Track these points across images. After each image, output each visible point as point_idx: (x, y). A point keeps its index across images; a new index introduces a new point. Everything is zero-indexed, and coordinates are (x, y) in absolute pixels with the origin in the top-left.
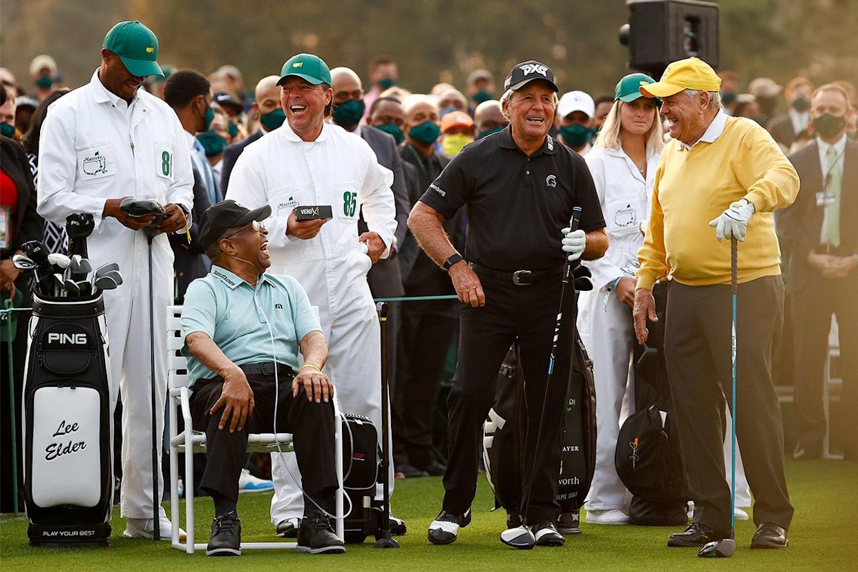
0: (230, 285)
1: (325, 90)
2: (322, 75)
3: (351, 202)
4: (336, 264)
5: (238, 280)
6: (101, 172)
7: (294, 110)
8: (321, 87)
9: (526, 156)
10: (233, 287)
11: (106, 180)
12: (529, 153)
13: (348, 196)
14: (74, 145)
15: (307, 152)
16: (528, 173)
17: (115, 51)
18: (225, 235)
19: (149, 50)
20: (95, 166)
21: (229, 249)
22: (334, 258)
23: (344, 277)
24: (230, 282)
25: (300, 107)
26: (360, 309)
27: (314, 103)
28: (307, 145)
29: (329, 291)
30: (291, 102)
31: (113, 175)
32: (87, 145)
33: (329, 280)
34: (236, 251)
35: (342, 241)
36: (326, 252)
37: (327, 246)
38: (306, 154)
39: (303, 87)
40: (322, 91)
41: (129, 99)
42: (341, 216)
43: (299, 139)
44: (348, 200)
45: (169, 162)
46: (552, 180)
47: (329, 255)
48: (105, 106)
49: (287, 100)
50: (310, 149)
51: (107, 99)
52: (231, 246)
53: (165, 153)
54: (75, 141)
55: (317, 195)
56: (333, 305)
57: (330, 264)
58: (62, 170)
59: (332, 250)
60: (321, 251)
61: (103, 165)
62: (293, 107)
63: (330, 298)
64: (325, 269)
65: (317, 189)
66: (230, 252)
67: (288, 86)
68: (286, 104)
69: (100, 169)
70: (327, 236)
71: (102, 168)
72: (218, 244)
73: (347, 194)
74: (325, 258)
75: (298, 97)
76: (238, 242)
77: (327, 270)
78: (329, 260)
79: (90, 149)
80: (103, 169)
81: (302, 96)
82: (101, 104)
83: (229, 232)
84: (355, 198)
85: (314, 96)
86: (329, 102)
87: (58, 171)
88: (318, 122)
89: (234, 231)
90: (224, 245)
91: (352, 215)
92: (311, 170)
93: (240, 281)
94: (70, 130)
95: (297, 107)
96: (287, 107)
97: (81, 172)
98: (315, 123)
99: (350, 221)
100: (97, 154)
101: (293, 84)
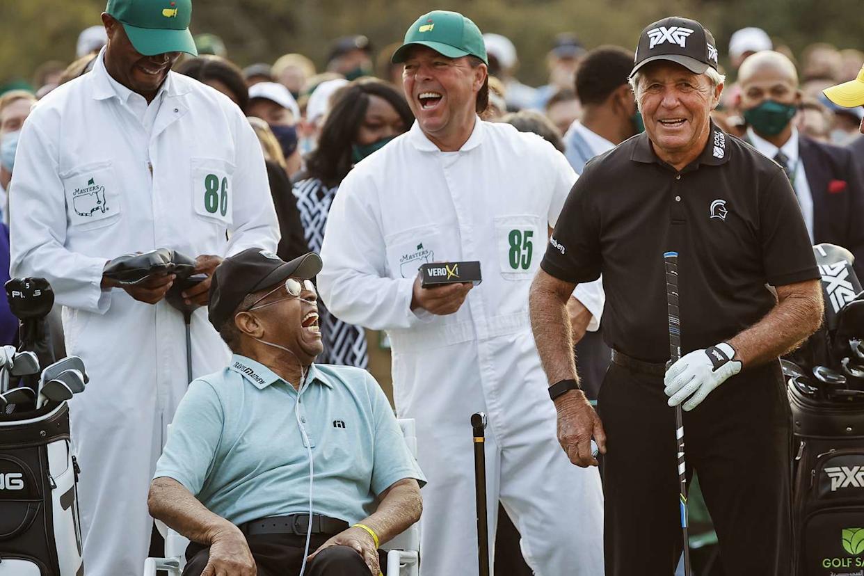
0: (257, 384)
1: (473, 66)
2: (468, 43)
3: (521, 247)
4: (496, 349)
5: (271, 376)
6: (100, 211)
7: (424, 102)
8: (465, 63)
9: (675, 172)
10: (261, 386)
11: (107, 223)
12: (679, 168)
13: (516, 237)
14: (59, 170)
15: (446, 168)
16: (678, 199)
17: (118, 16)
18: (244, 306)
19: (167, 13)
20: (89, 202)
21: (252, 327)
22: (491, 339)
23: (513, 368)
24: (257, 379)
25: (431, 95)
26: (545, 420)
27: (453, 88)
28: (448, 157)
29: (485, 392)
30: (418, 89)
31: (118, 214)
32: (75, 169)
33: (484, 375)
34: (262, 330)
35: (506, 310)
36: (478, 329)
37: (480, 319)
38: (446, 172)
39: (437, 64)
40: (468, 69)
41: (150, 92)
42: (504, 270)
43: (434, 148)
44: (516, 243)
45: (219, 192)
46: (720, 206)
47: (482, 333)
48: (110, 104)
49: (412, 85)
50: (452, 164)
51: (111, 94)
52: (254, 322)
53: (211, 178)
54: (59, 163)
55: (464, 237)
56: (496, 413)
57: (485, 349)
58: (42, 210)
59: (488, 326)
60: (470, 327)
61: (101, 199)
62: (422, 96)
63: (488, 402)
64: (477, 357)
65: (464, 227)
66: (253, 332)
67: (413, 62)
68: (412, 91)
69: (97, 205)
70: (480, 303)
71: (101, 205)
72: (233, 321)
73: (514, 234)
74: (475, 340)
75: (428, 79)
76: (263, 314)
77: (480, 359)
78: (483, 341)
79: (80, 175)
80: (102, 207)
81: (435, 79)
82: (104, 101)
83: (250, 299)
84: (529, 239)
85: (453, 78)
86: (481, 86)
87: (35, 213)
88: (465, 120)
89: (258, 298)
90: (243, 322)
91: (526, 267)
92: (455, 195)
93: (274, 377)
94: (50, 146)
95: (427, 95)
96: (412, 96)
97: (72, 212)
98: (460, 120)
99: (522, 276)
100: (91, 182)
101: (421, 59)
